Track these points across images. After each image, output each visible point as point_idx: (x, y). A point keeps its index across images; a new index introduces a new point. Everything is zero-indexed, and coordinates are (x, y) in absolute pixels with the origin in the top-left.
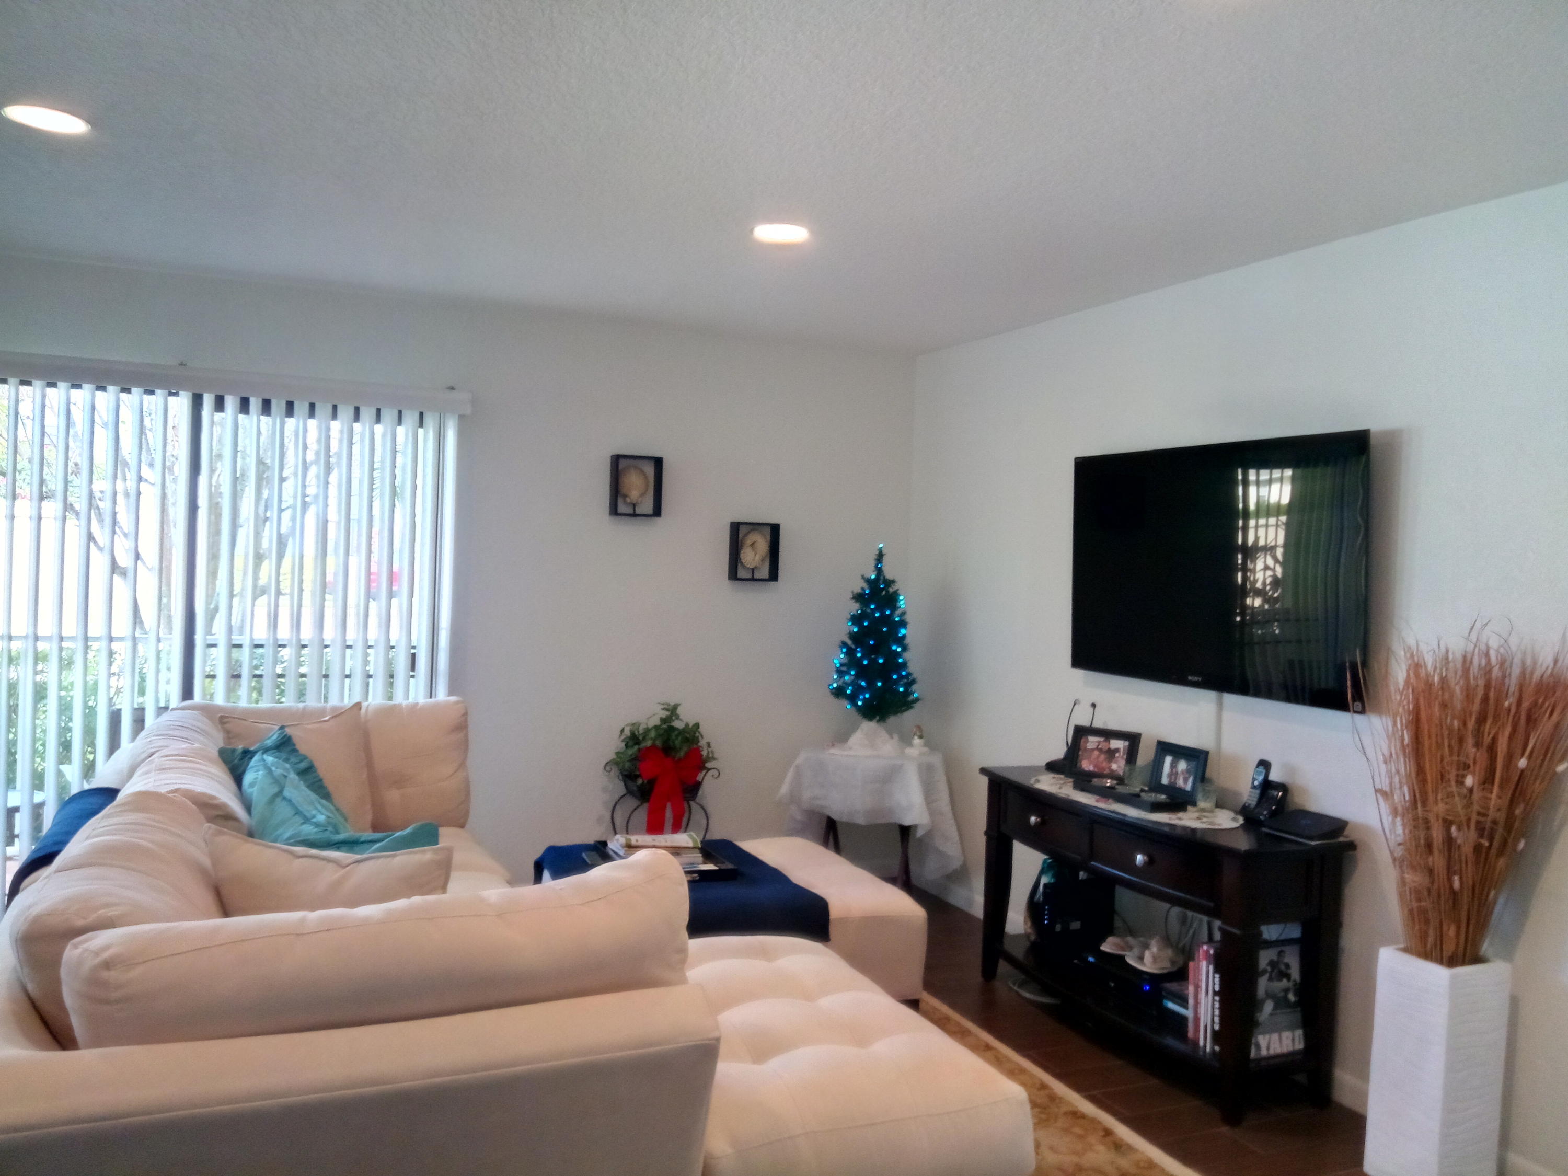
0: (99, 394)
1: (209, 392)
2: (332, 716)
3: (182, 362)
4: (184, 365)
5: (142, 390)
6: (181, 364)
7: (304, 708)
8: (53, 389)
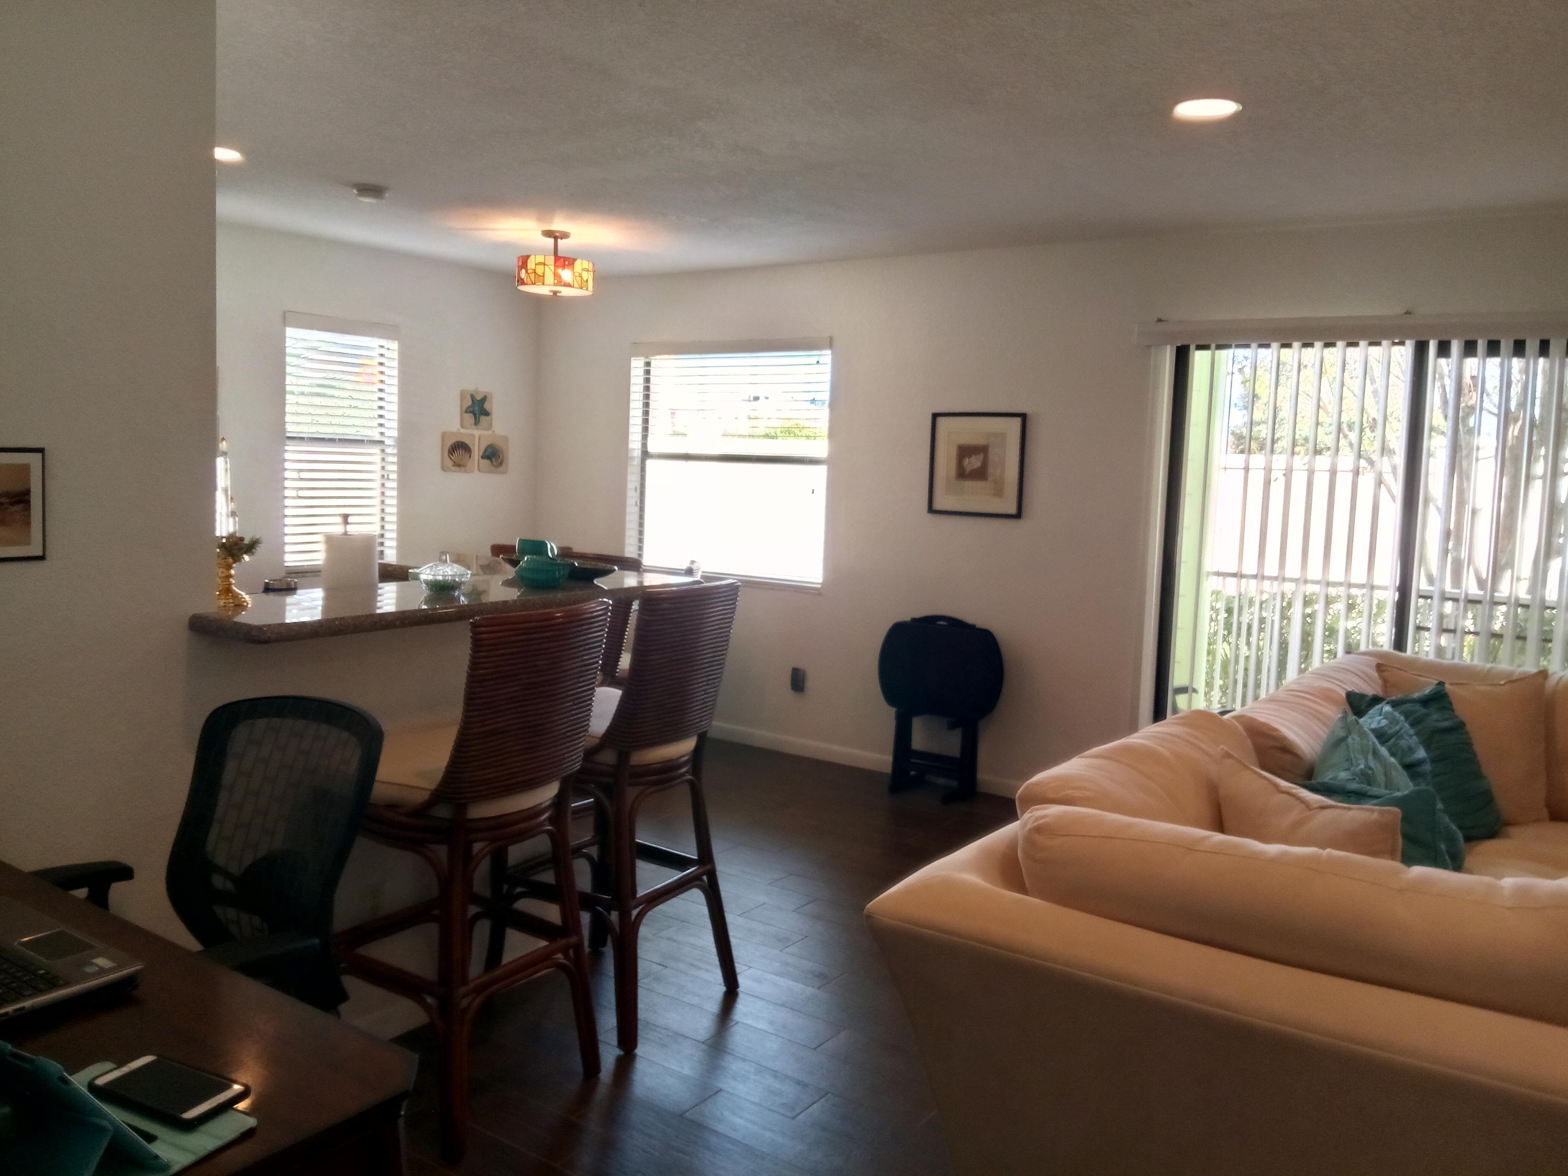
0: (1350, 350)
1: (1434, 338)
2: (1507, 681)
3: (1407, 311)
4: (1410, 313)
5: (1390, 342)
6: (1408, 313)
7: (1490, 670)
8: (1309, 349)
